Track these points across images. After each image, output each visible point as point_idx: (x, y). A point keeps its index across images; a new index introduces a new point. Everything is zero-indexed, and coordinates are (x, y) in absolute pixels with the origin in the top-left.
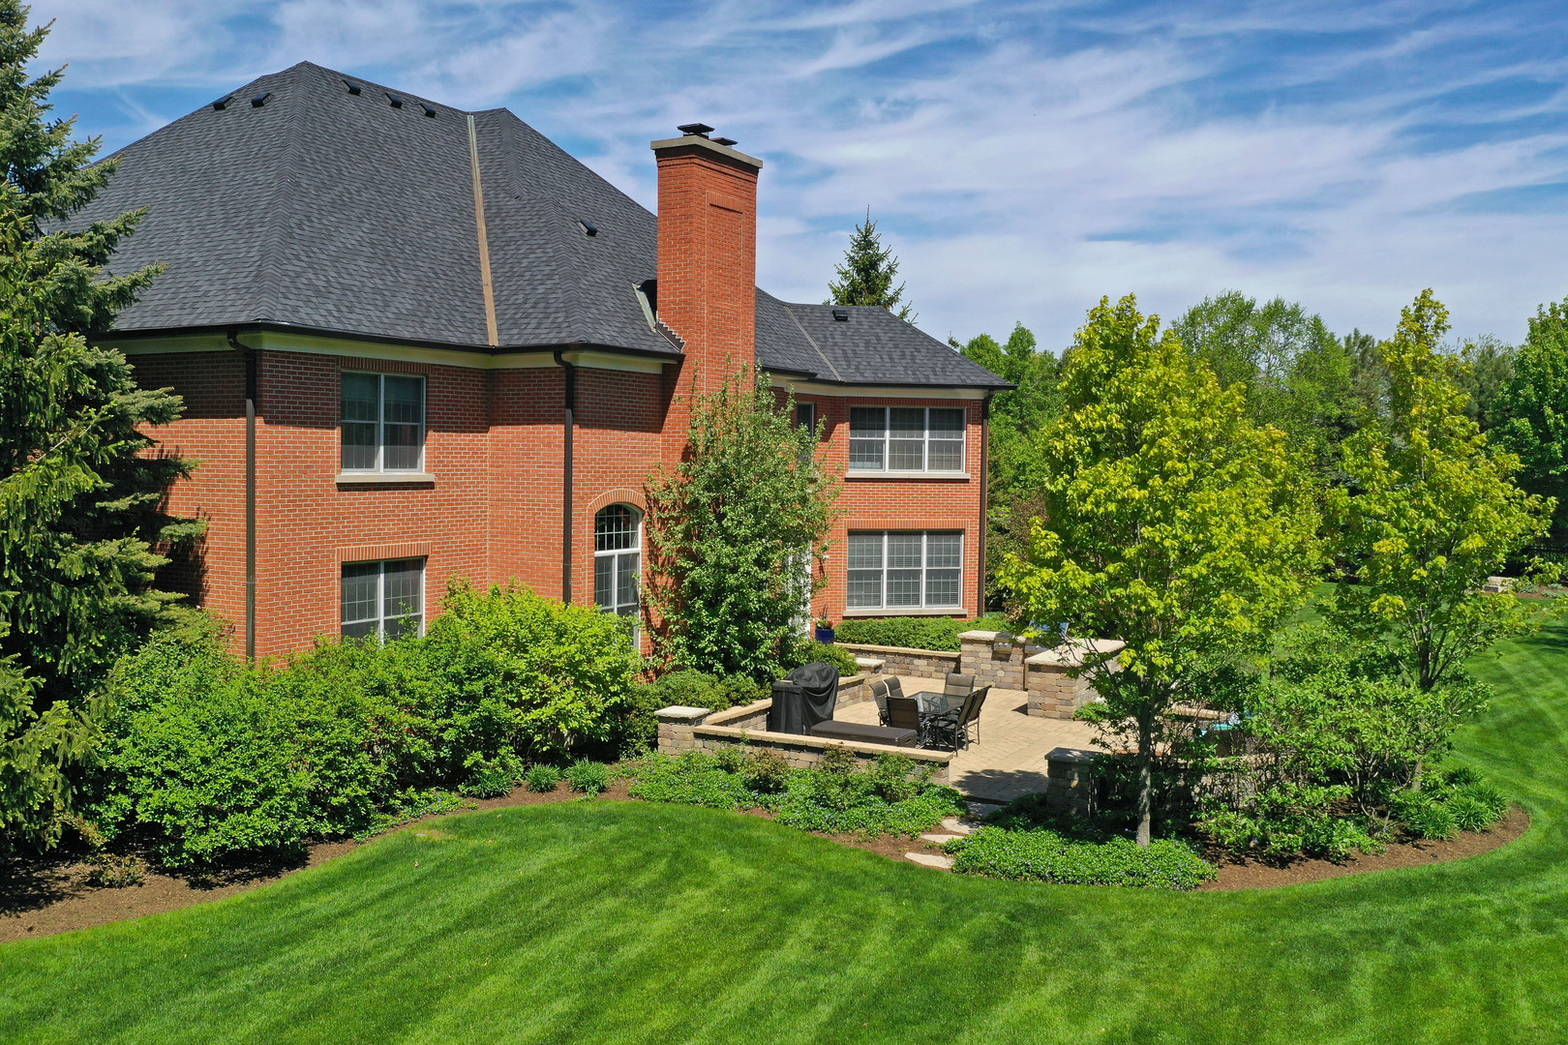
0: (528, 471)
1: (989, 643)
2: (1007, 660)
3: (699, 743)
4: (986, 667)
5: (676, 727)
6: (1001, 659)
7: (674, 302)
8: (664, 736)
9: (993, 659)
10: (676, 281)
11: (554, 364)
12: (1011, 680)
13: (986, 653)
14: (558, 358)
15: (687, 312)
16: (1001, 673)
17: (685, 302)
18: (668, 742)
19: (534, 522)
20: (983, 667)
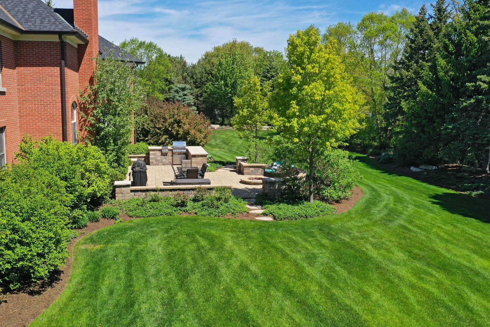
0: (39, 88)
1: (160, 150)
2: (166, 155)
3: (133, 194)
4: (159, 158)
5: (123, 189)
6: (164, 155)
7: (82, 19)
8: (118, 193)
9: (161, 155)
10: (83, 10)
11: (58, 40)
12: (168, 162)
13: (159, 153)
14: (60, 38)
15: (89, 23)
16: (164, 160)
17: (88, 19)
18: (120, 195)
19: (45, 110)
20: (158, 158)
